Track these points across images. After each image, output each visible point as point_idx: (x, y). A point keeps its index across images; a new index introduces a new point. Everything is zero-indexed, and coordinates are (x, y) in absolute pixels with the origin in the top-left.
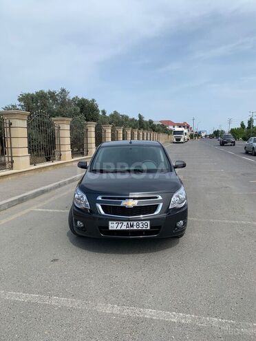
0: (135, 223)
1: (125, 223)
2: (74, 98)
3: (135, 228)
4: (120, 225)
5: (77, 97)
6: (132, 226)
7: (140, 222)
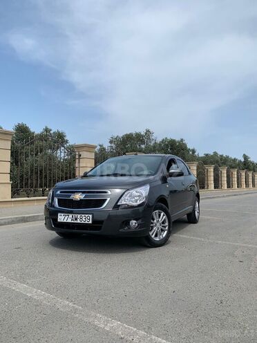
0: (79, 216)
1: (71, 216)
2: (163, 140)
3: (79, 221)
4: (66, 217)
5: (166, 138)
6: (76, 219)
7: (83, 215)
